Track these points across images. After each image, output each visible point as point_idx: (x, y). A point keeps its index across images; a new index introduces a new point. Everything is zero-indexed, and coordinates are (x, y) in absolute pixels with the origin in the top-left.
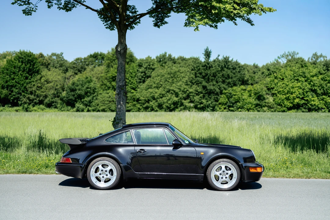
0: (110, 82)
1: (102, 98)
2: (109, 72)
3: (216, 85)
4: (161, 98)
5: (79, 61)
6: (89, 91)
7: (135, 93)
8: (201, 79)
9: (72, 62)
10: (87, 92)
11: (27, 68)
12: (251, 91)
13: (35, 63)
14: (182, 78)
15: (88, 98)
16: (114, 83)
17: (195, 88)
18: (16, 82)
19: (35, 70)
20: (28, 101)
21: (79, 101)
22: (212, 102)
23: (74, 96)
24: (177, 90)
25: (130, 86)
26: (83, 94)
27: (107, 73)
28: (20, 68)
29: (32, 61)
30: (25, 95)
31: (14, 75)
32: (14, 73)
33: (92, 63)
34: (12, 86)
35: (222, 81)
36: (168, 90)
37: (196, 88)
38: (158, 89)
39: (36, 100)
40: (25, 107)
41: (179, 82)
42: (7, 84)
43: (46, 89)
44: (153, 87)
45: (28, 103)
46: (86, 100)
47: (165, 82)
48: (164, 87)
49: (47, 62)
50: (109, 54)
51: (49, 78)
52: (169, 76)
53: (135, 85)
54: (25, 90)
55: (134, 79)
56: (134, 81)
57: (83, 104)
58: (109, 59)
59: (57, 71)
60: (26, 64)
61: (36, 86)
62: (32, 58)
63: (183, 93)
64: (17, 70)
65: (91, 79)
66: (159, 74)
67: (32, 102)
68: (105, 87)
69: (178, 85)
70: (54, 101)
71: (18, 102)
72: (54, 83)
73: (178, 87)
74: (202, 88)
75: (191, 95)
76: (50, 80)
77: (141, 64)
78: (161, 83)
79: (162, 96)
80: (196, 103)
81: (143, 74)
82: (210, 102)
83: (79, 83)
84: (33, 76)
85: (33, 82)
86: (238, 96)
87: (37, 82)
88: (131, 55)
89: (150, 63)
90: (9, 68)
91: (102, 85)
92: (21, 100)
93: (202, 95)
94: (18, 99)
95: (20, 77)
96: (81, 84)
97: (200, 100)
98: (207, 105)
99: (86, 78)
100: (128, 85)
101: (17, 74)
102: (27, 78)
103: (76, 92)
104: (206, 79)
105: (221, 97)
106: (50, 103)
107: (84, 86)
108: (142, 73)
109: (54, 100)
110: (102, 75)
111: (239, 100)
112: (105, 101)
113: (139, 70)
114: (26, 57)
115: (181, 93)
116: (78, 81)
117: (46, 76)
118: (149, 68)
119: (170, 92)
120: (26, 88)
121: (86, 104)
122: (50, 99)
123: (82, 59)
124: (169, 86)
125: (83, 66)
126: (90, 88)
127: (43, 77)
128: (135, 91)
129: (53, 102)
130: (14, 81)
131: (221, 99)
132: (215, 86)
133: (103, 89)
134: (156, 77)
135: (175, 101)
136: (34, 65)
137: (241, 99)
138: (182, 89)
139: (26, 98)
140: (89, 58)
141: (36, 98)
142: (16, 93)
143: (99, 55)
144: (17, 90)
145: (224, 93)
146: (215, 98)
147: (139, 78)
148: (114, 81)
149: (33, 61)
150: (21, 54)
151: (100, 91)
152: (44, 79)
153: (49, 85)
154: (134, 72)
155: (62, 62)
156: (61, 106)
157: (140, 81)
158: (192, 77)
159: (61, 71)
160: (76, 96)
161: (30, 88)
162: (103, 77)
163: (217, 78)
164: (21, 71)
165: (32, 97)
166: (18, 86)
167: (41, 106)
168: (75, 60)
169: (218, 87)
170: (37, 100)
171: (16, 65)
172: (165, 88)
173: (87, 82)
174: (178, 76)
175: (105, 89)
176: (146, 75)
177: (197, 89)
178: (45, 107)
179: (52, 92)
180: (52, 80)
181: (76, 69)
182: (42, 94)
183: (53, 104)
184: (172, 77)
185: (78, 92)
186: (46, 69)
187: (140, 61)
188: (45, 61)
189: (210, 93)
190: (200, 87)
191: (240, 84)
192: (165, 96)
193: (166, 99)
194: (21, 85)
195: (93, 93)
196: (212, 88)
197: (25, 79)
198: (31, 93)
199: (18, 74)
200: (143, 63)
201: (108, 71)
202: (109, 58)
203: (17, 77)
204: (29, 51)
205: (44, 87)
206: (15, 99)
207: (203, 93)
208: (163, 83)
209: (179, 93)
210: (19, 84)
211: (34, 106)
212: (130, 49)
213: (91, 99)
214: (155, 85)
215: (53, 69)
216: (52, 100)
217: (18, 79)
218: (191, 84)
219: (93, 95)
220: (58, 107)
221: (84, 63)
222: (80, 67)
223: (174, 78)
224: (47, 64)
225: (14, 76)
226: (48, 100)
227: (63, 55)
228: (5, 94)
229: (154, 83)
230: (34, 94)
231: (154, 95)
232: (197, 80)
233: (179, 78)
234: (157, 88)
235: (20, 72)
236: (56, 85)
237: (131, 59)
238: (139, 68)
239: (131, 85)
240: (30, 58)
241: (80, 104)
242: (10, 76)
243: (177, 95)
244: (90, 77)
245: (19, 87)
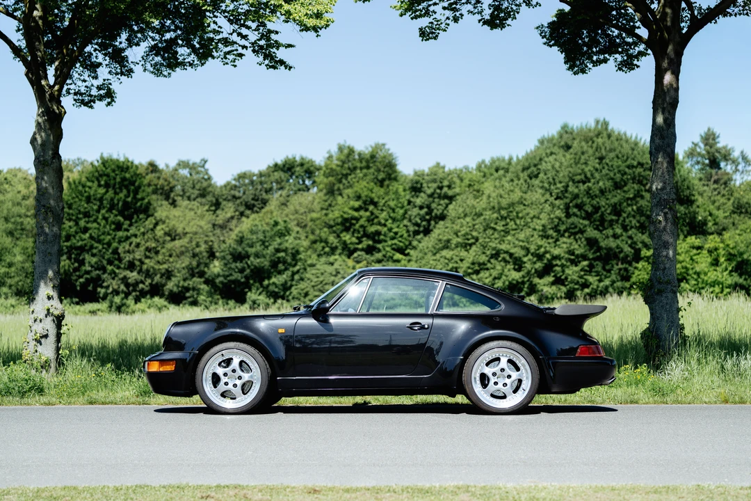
0: (335, 235)
1: (318, 277)
2: (333, 209)
3: (622, 235)
4: (477, 272)
5: (247, 181)
6: (281, 259)
7: (403, 262)
8: (581, 221)
9: (228, 183)
10: (276, 260)
11: (118, 201)
12: (716, 249)
13: (139, 187)
14: (532, 218)
15: (278, 276)
16: (347, 237)
17: (568, 245)
18: (91, 237)
19: (139, 204)
20: (122, 287)
21: (257, 284)
22: (613, 282)
23: (242, 271)
24: (518, 252)
25: (390, 243)
26: (266, 267)
27: (327, 209)
28: (101, 200)
29: (133, 183)
30: (114, 273)
31: (87, 219)
32: (87, 215)
33: (279, 186)
34: (82, 249)
35: (638, 225)
36: (494, 252)
37: (571, 244)
38: (467, 251)
39: (144, 284)
40: (116, 303)
41: (522, 230)
42: (68, 244)
43: (170, 256)
44: (453, 246)
45: (123, 291)
46: (274, 283)
47: (485, 230)
48: (482, 246)
49: (166, 183)
50: (332, 161)
51: (177, 225)
52: (495, 215)
53: (403, 240)
54: (116, 259)
55: (401, 226)
56: (403, 231)
57: (266, 294)
58: (330, 172)
59: (195, 207)
60: (118, 190)
61: (144, 247)
62: (132, 174)
63: (535, 259)
64: (95, 207)
65: (285, 227)
66: (468, 210)
67: (135, 290)
68: (323, 248)
69: (520, 238)
70: (191, 286)
71: (96, 290)
72: (191, 238)
73: (521, 244)
74: (585, 246)
75: (557, 265)
76: (180, 230)
77: (419, 186)
78: (475, 234)
79: (479, 267)
80: (571, 285)
81: (425, 210)
82: (607, 282)
83: (254, 237)
84: (133, 221)
85: (136, 236)
86: (684, 264)
87: (146, 237)
88: (390, 162)
89: (441, 182)
90: (75, 202)
91: (314, 242)
92: (105, 284)
93: (585, 263)
94: (98, 282)
95: (102, 224)
96: (261, 240)
97: (581, 277)
98: (599, 289)
99: (273, 223)
100: (385, 241)
101: (94, 217)
102: (119, 227)
103: (249, 262)
104: (595, 221)
105: (636, 268)
106: (180, 292)
107: (270, 245)
108: (421, 208)
109: (190, 283)
110: (314, 215)
111: (685, 275)
112: (326, 284)
113: (412, 199)
114: (117, 172)
115: (529, 260)
116: (252, 232)
117: (167, 221)
118: (440, 197)
119: (499, 257)
120: (119, 254)
121: (274, 292)
122: (179, 282)
123: (254, 175)
124: (497, 241)
125: (257, 193)
126: (285, 251)
127: (160, 223)
128: (404, 257)
129: (187, 289)
130: (88, 235)
131: (637, 272)
132: (621, 239)
133: (318, 253)
134: (459, 218)
135: (515, 282)
136: (136, 192)
137: (691, 272)
138: (533, 248)
139: (116, 278)
140: (271, 174)
141: (143, 279)
142: (92, 266)
143: (298, 166)
144: (94, 260)
145: (645, 257)
146: (620, 269)
147: (413, 221)
148: (347, 230)
149: (135, 181)
150: (104, 166)
151: (310, 257)
152: (162, 229)
153: (177, 243)
154: (400, 205)
155: (205, 184)
156: (210, 299)
157: (417, 228)
158: (557, 217)
159: (207, 207)
160: (248, 271)
161: (129, 252)
162: (318, 222)
163: (624, 218)
164: (106, 209)
165: (133, 276)
166: (96, 248)
167: (156, 299)
168: (235, 179)
169: (627, 243)
170: (147, 283)
171: (92, 193)
172: (484, 247)
173: (275, 235)
174: (520, 215)
175: (322, 252)
176: (433, 214)
177: (572, 247)
178: (166, 303)
179: (186, 261)
180: (185, 231)
181: (238, 201)
182: (159, 269)
183: (188, 295)
184: (503, 218)
185: (254, 261)
186: (165, 203)
187: (417, 178)
188: (161, 182)
189: (608, 257)
190: (579, 243)
191: (686, 232)
192: (487, 269)
193: (491, 275)
194: (105, 246)
195: (294, 262)
196: (612, 243)
197: (114, 230)
198: (131, 266)
199: (98, 217)
200: (424, 181)
201: (330, 205)
202: (331, 169)
203: (95, 225)
204: (124, 156)
205: (164, 250)
206: (88, 281)
207: (589, 259)
208: (480, 233)
209: (525, 259)
210: (99, 241)
211: (137, 300)
212: (387, 147)
213: (288, 279)
214: (459, 240)
215: (184, 203)
216: (186, 284)
217: (96, 231)
218: (555, 234)
219: (291, 269)
220: (201, 302)
221: (259, 187)
222: (251, 197)
223: (508, 220)
224: (166, 188)
225: (88, 222)
226: (176, 285)
227: (207, 166)
228: (65, 270)
229: (456, 234)
230: (138, 268)
231: (455, 265)
232: (573, 224)
233: (523, 220)
234: (466, 246)
235: (103, 211)
236: (194, 243)
237: (390, 172)
238: (413, 197)
239: (394, 242)
240: (127, 175)
241: (260, 294)
242: (77, 224)
243: (518, 265)
244: (285, 222)
245: (100, 251)
